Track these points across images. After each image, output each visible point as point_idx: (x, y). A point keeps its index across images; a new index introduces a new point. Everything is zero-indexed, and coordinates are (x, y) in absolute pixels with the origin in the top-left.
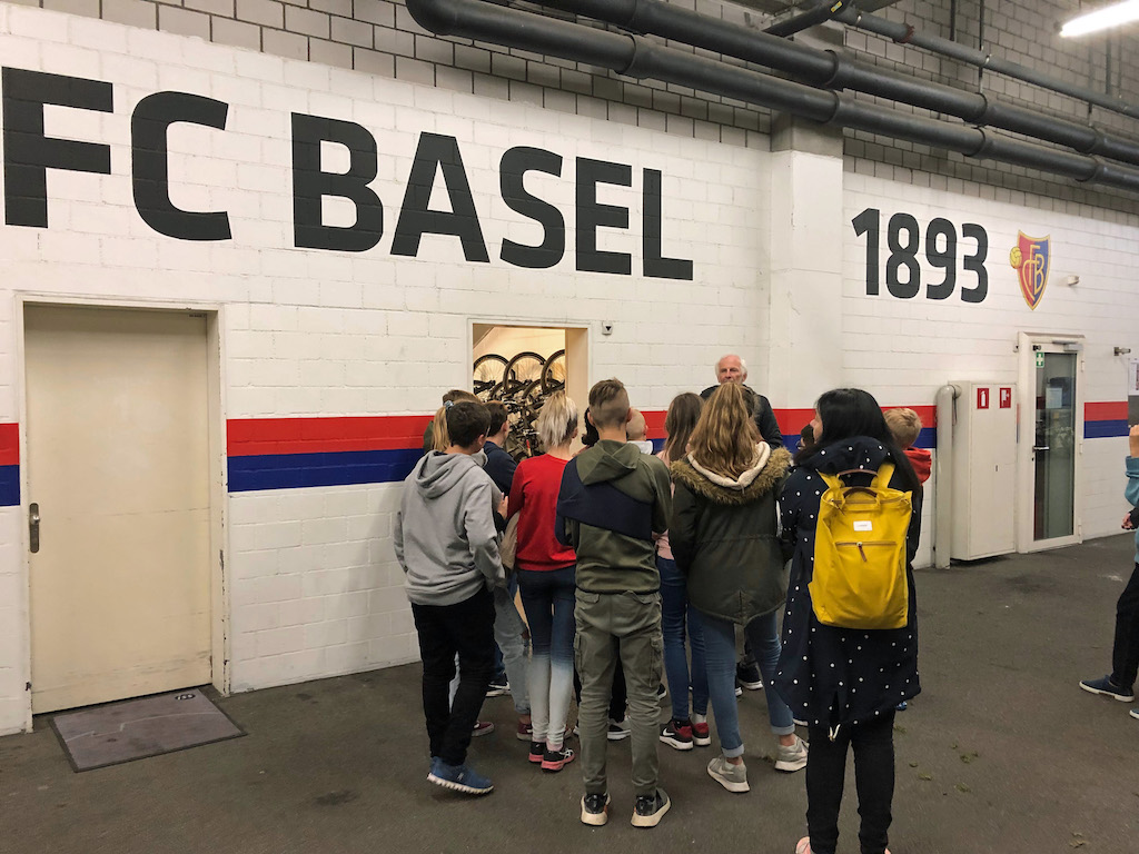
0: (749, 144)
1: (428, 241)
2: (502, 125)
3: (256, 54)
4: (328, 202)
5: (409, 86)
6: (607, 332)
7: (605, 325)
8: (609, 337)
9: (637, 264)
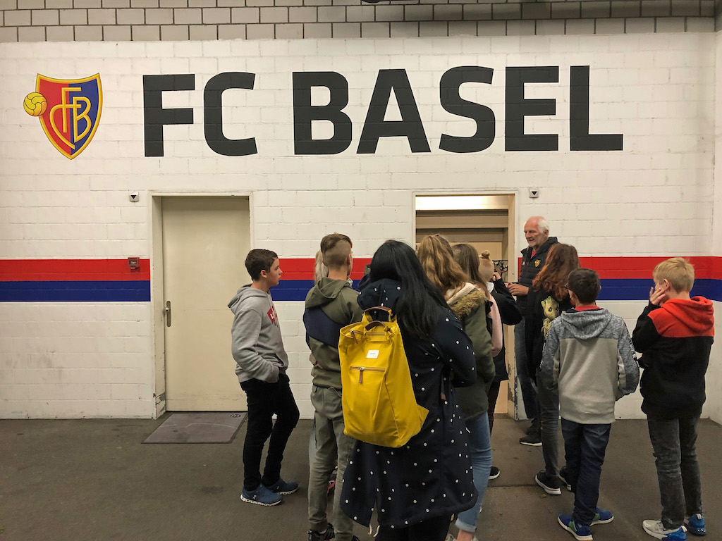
0: (688, 28)
1: (383, 142)
2: (442, 55)
3: (272, 41)
4: (315, 124)
5: (370, 41)
6: (534, 196)
7: (532, 190)
8: (536, 200)
9: (564, 141)
